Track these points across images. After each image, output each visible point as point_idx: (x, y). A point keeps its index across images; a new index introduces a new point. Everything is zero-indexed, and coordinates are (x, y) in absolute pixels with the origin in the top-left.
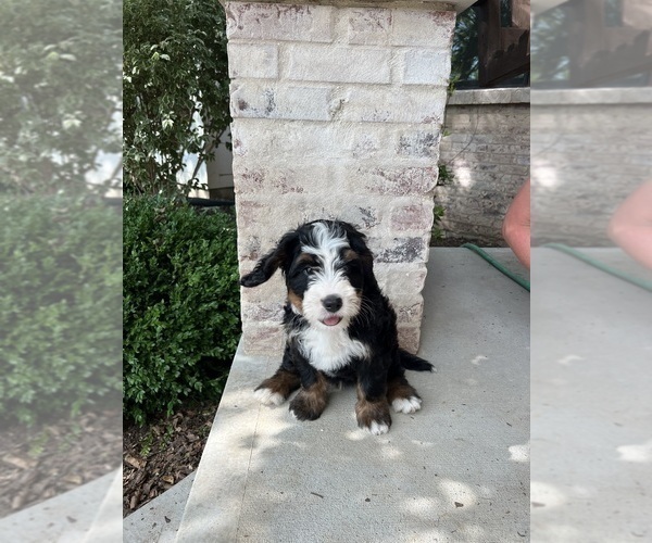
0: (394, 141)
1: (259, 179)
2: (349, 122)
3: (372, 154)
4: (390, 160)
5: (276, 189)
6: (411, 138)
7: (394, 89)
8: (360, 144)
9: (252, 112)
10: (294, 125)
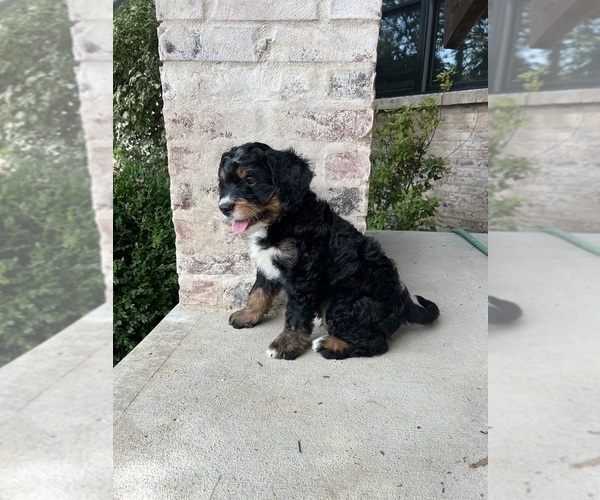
0: (324, 81)
1: (188, 124)
2: (277, 63)
3: (301, 96)
4: (320, 102)
5: (205, 134)
6: (342, 78)
7: (322, 25)
8: (289, 86)
9: (179, 55)
10: (221, 67)
